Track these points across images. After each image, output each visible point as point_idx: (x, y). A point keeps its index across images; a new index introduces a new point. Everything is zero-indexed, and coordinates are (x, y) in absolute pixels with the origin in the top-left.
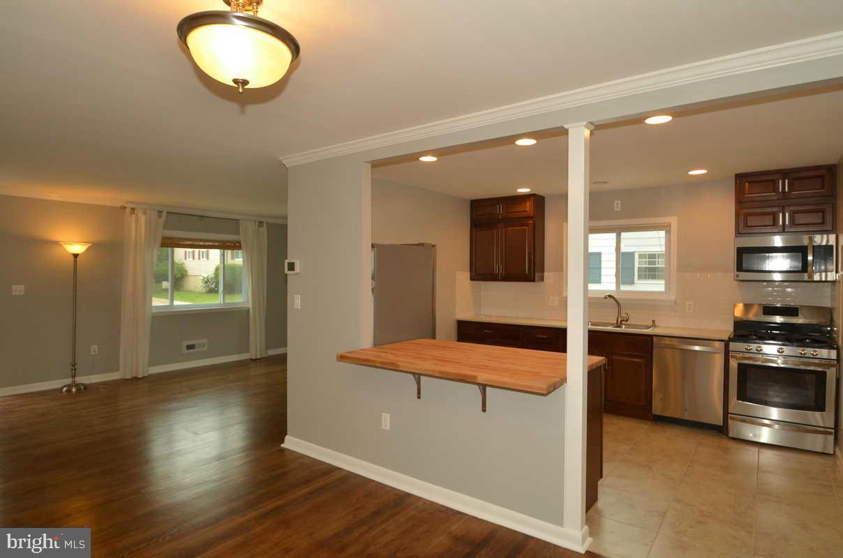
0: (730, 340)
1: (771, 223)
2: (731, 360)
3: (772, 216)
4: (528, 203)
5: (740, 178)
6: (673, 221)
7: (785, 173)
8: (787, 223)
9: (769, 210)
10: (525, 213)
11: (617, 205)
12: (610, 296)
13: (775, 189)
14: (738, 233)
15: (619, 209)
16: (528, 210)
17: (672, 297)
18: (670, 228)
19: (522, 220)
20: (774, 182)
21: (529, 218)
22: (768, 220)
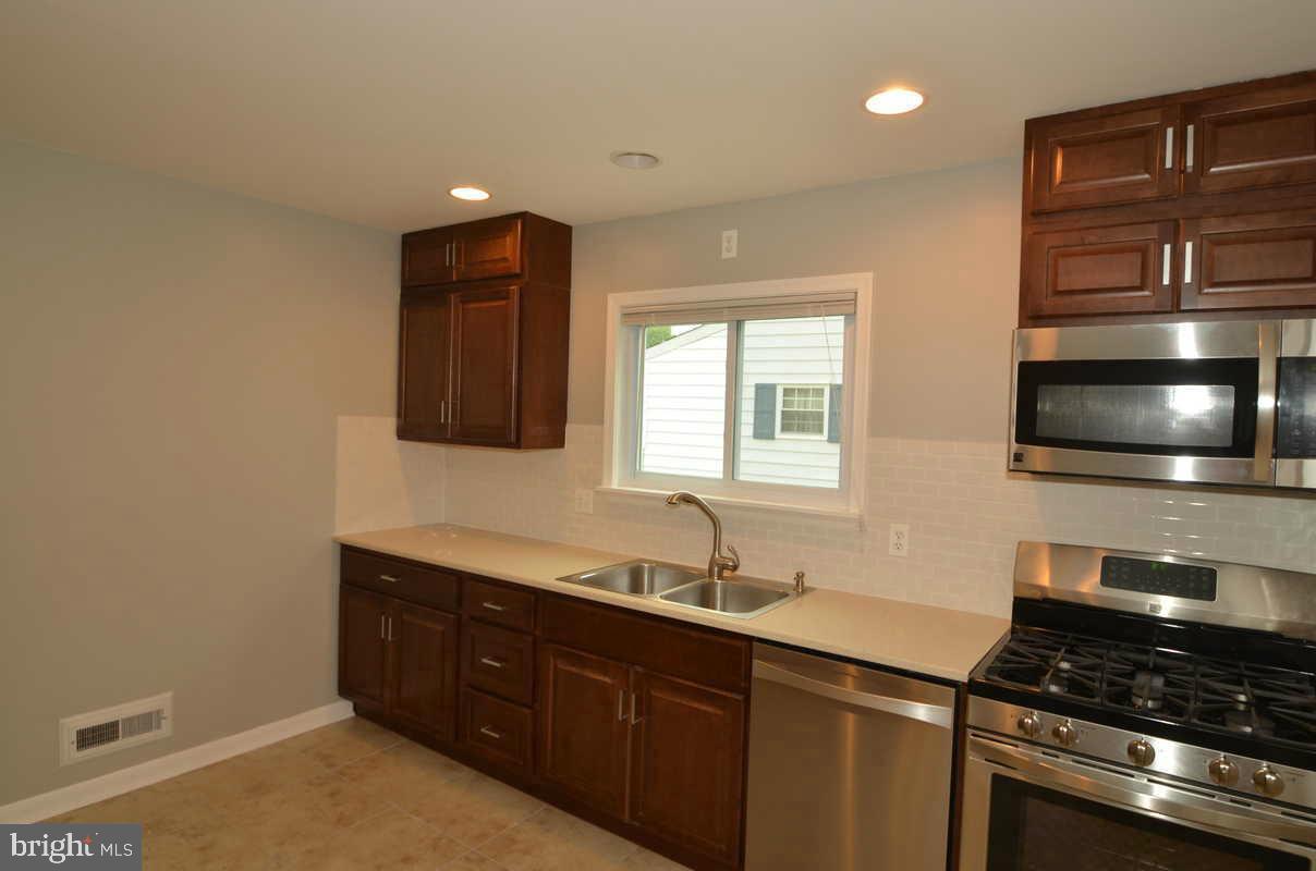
0: (973, 687)
1: (1137, 282)
2: (972, 759)
3: (1136, 258)
4: (508, 239)
5: (1042, 133)
6: (862, 284)
7: (1184, 107)
8: (1188, 278)
9: (1124, 236)
10: (502, 265)
11: (730, 244)
12: (687, 499)
13: (1150, 160)
14: (1032, 315)
15: (733, 254)
16: (508, 254)
17: (854, 510)
18: (855, 305)
19: (492, 285)
20: (1152, 138)
21: (511, 277)
22: (1122, 271)
